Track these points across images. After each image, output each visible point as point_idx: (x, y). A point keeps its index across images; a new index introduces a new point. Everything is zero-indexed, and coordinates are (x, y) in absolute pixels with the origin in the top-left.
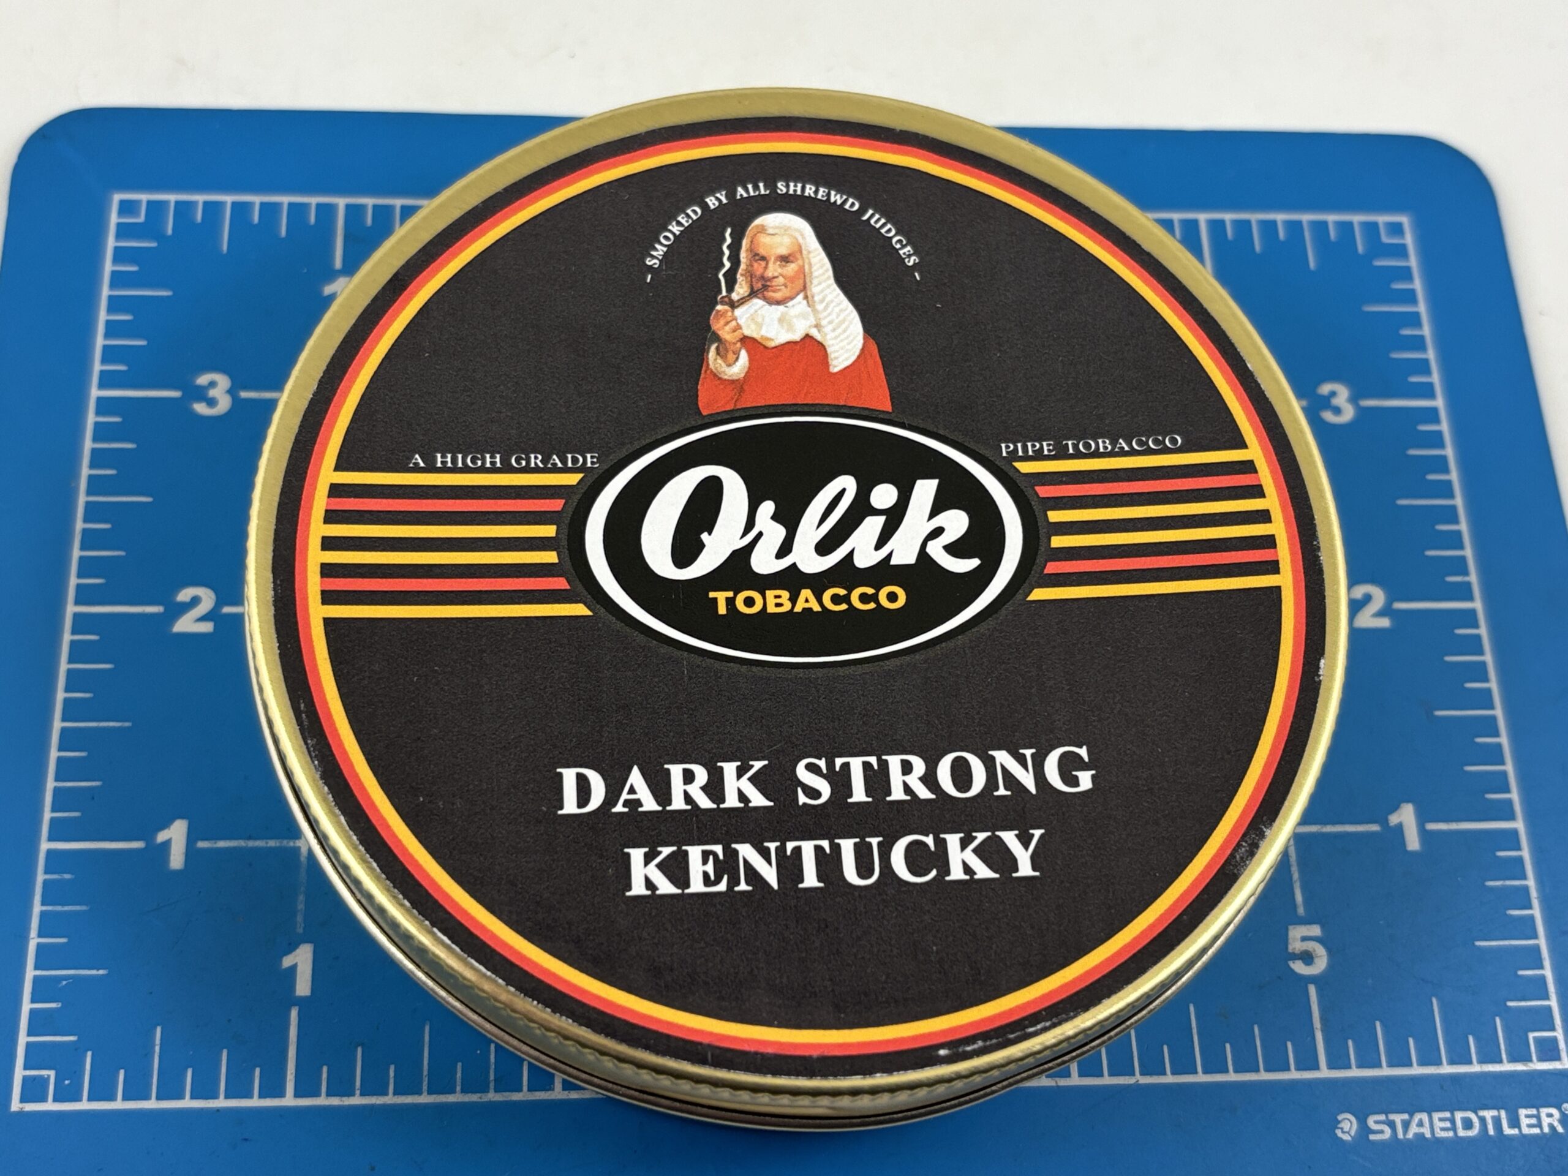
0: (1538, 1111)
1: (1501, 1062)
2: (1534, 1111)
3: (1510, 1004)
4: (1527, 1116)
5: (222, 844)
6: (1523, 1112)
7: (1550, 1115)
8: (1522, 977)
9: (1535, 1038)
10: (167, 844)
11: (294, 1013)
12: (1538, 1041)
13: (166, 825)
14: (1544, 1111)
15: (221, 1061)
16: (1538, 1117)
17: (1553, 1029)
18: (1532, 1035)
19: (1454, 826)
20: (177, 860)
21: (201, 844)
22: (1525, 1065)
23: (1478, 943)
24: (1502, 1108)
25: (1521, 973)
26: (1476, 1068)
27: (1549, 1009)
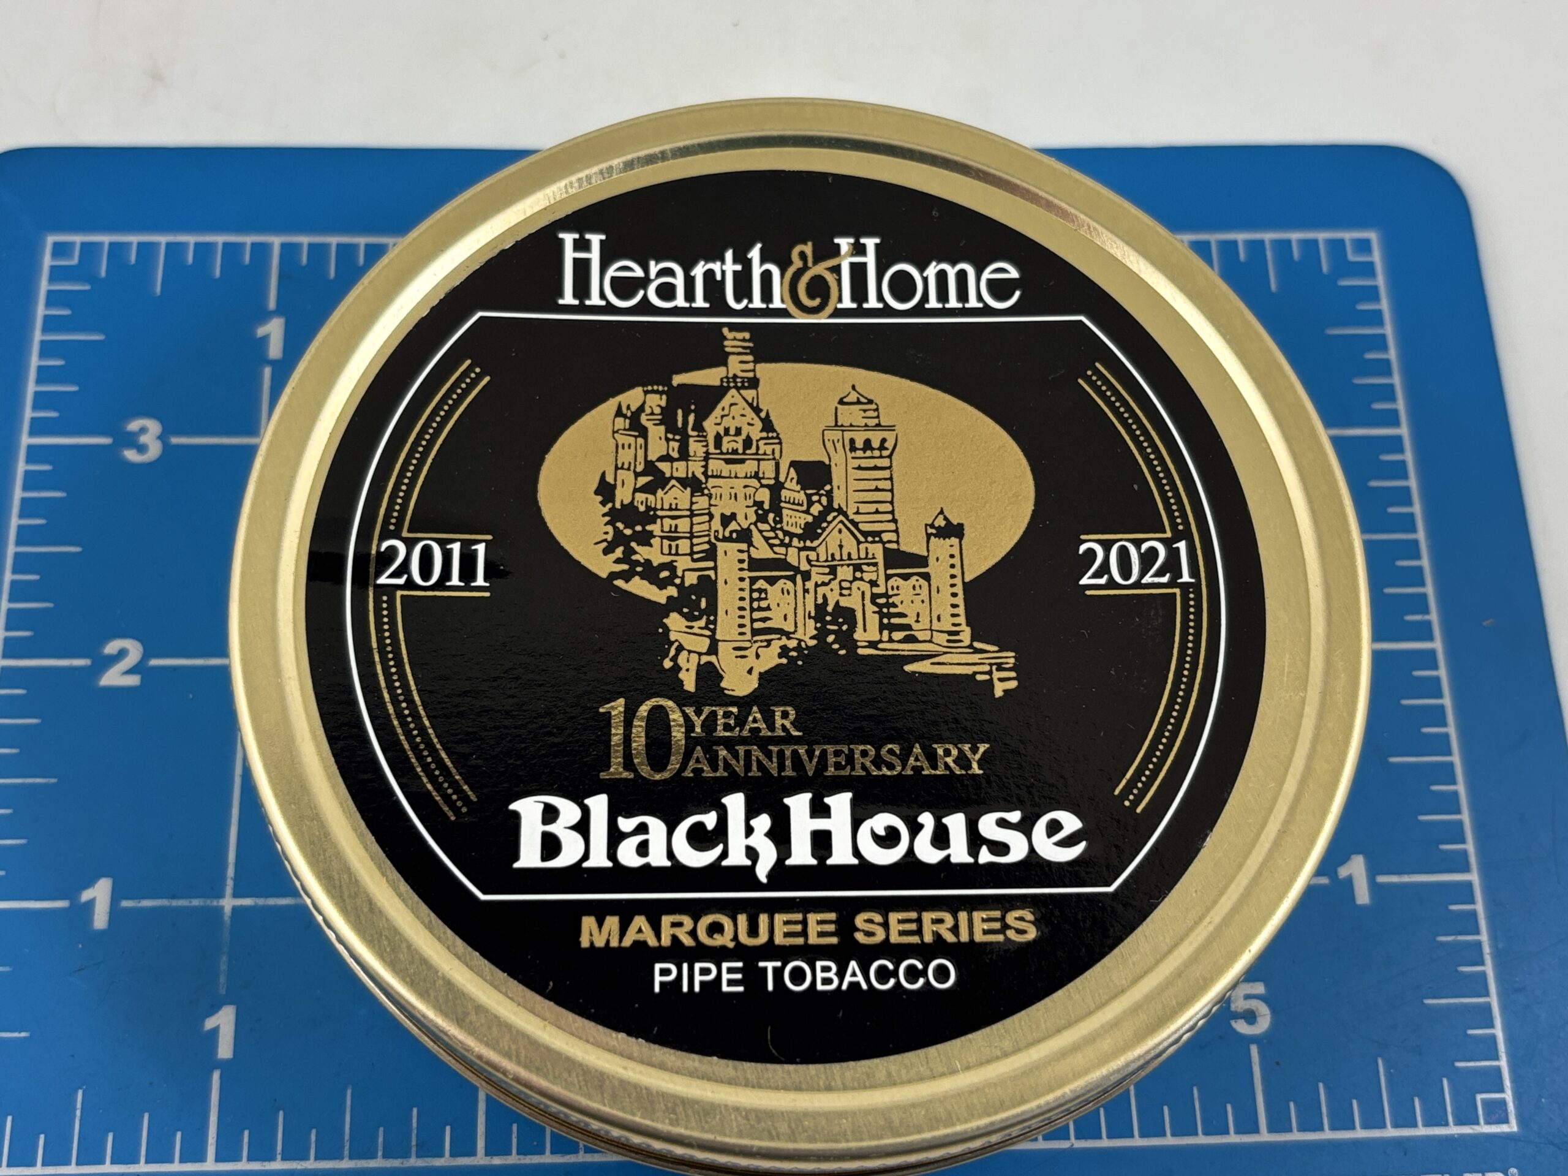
1: (1446, 1124)
3: (1459, 1064)
5: (146, 903)
8: (1471, 1036)
9: (1483, 1100)
10: (91, 903)
11: (216, 1076)
12: (1485, 1103)
13: (90, 883)
15: (142, 1125)
17: (1502, 1090)
18: (1479, 1097)
19: (1406, 879)
20: (100, 919)
21: (126, 904)
22: (1473, 1129)
23: (1428, 1001)
24: (1446, 1173)
25: (1470, 1032)
26: (1421, 1131)
27: (1498, 1070)
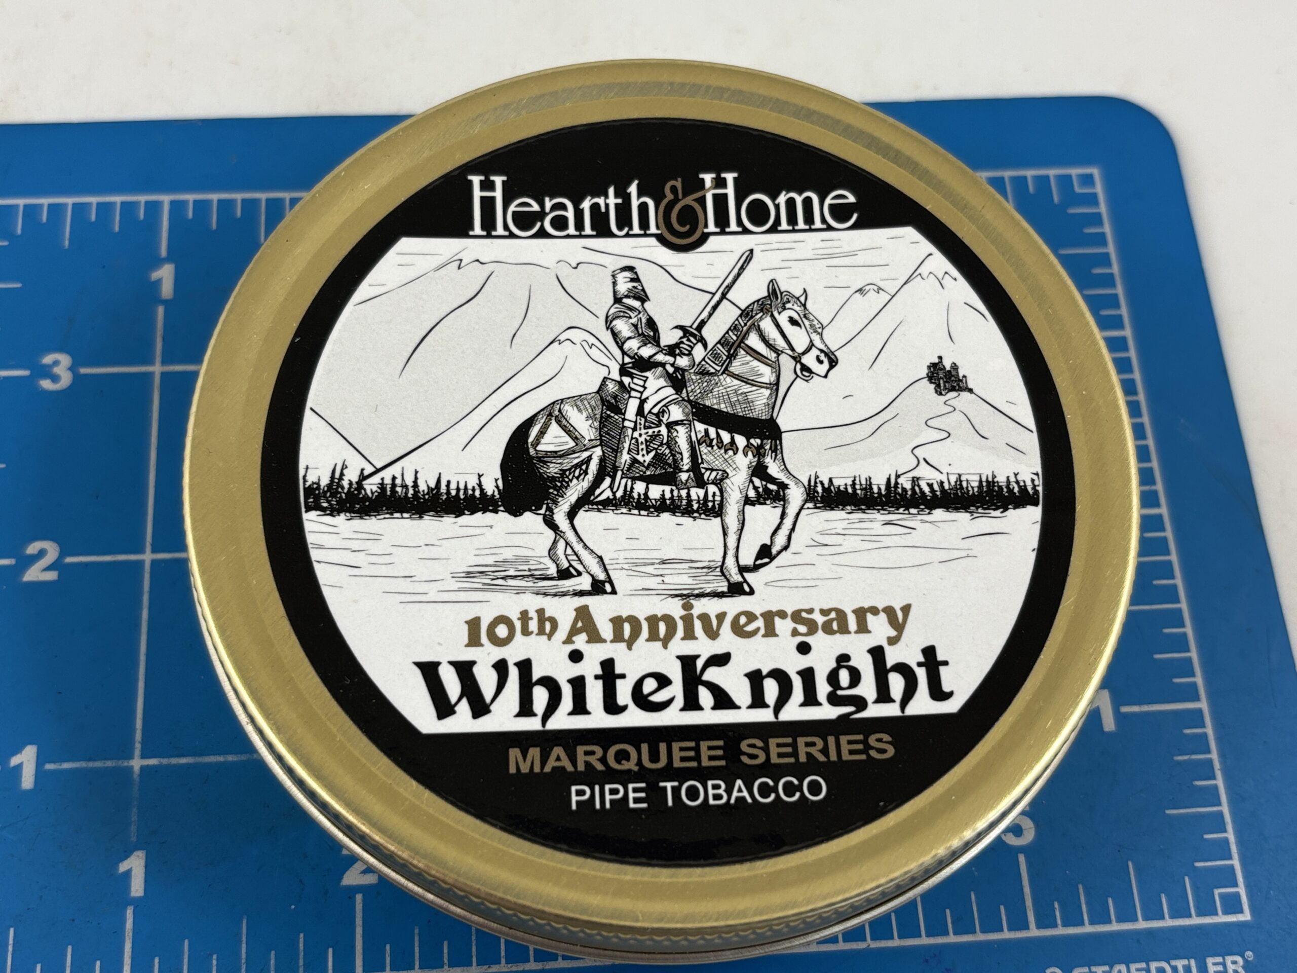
0: (1224, 959)
1: (1190, 916)
2: (1219, 959)
3: (1198, 864)
4: (1214, 964)
5: (67, 766)
6: (1210, 961)
7: (1234, 963)
8: (1207, 840)
9: (1220, 895)
10: (19, 767)
11: (129, 912)
12: (1223, 896)
13: (18, 750)
14: (1229, 959)
15: (66, 955)
16: (1224, 965)
17: (1236, 885)
18: (1217, 892)
19: (1145, 708)
20: (27, 781)
21: (49, 766)
22: (1213, 919)
23: (1168, 812)
24: (1192, 958)
25: (1206, 836)
26: (1168, 922)
27: (1232, 867)
